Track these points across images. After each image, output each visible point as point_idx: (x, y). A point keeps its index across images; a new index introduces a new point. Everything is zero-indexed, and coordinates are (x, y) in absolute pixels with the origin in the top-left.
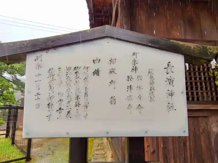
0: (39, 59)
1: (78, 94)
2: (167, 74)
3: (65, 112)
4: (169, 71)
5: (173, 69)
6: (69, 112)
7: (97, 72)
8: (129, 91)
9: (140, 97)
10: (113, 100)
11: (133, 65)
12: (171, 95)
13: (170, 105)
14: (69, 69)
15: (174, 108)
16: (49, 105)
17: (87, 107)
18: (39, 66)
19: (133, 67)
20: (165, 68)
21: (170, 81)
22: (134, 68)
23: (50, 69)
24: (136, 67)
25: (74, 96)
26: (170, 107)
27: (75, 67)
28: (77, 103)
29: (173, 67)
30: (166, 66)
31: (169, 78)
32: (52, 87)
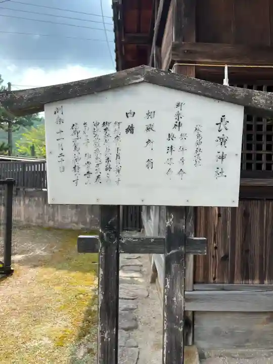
0: (60, 112)
1: (108, 156)
2: (219, 131)
3: (94, 176)
4: (222, 127)
5: (228, 126)
6: (98, 177)
7: (130, 129)
8: (170, 153)
9: (182, 160)
10: (150, 163)
11: (177, 120)
12: (222, 158)
13: (220, 171)
14: (97, 124)
15: (224, 174)
16: (74, 168)
17: (119, 171)
18: (60, 121)
19: (176, 122)
20: (217, 124)
21: (223, 141)
22: (178, 124)
23: (74, 125)
24: (180, 123)
25: (103, 159)
26: (220, 172)
27: (104, 123)
28: (108, 167)
29: (228, 122)
30: (220, 122)
31: (221, 136)
32: (78, 147)
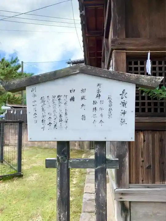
0: (34, 91)
1: (61, 114)
2: (122, 99)
3: (53, 125)
4: (123, 96)
5: (127, 95)
6: (55, 125)
7: (72, 99)
8: (94, 111)
9: (102, 115)
10: (84, 117)
11: (98, 93)
12: (124, 113)
13: (123, 121)
14: (54, 97)
15: (125, 122)
16: (42, 121)
17: (66, 122)
18: (35, 96)
19: (98, 94)
20: (120, 95)
21: (124, 104)
22: (98, 95)
23: (42, 98)
24: (99, 95)
25: (58, 115)
26: (123, 122)
27: (58, 96)
28: (61, 119)
29: (127, 93)
30: (122, 93)
31: (123, 101)
32: (44, 109)
